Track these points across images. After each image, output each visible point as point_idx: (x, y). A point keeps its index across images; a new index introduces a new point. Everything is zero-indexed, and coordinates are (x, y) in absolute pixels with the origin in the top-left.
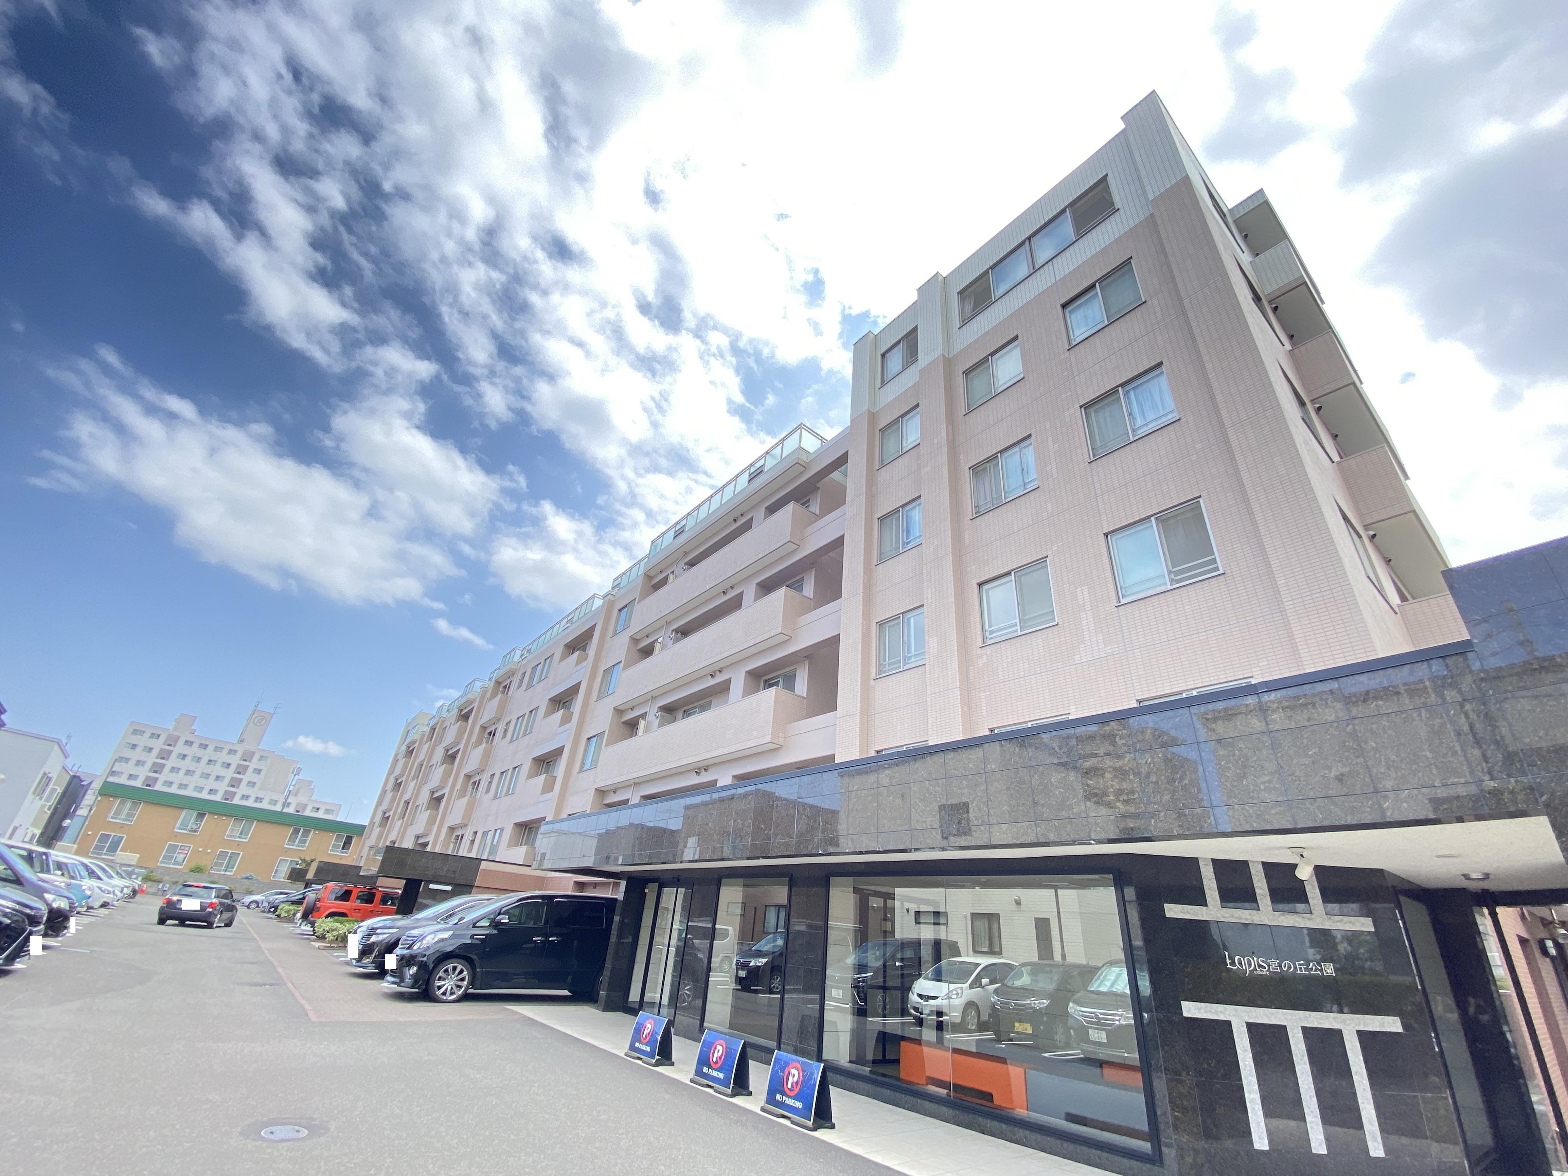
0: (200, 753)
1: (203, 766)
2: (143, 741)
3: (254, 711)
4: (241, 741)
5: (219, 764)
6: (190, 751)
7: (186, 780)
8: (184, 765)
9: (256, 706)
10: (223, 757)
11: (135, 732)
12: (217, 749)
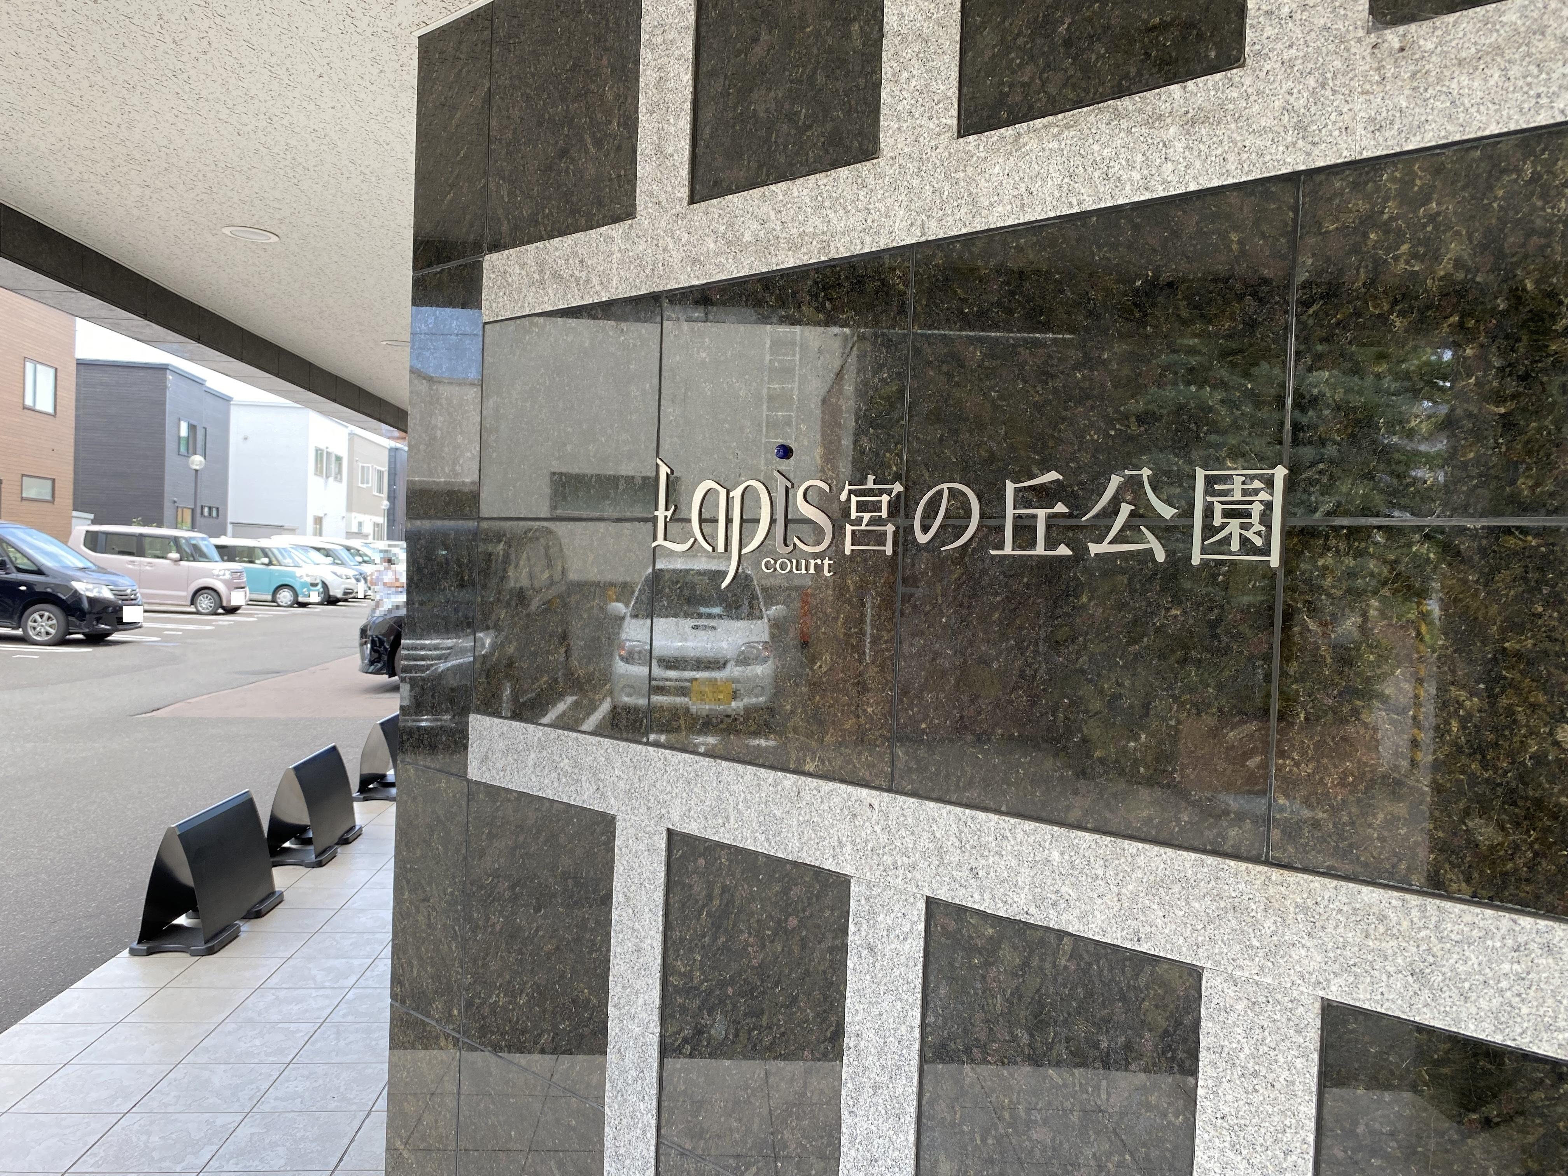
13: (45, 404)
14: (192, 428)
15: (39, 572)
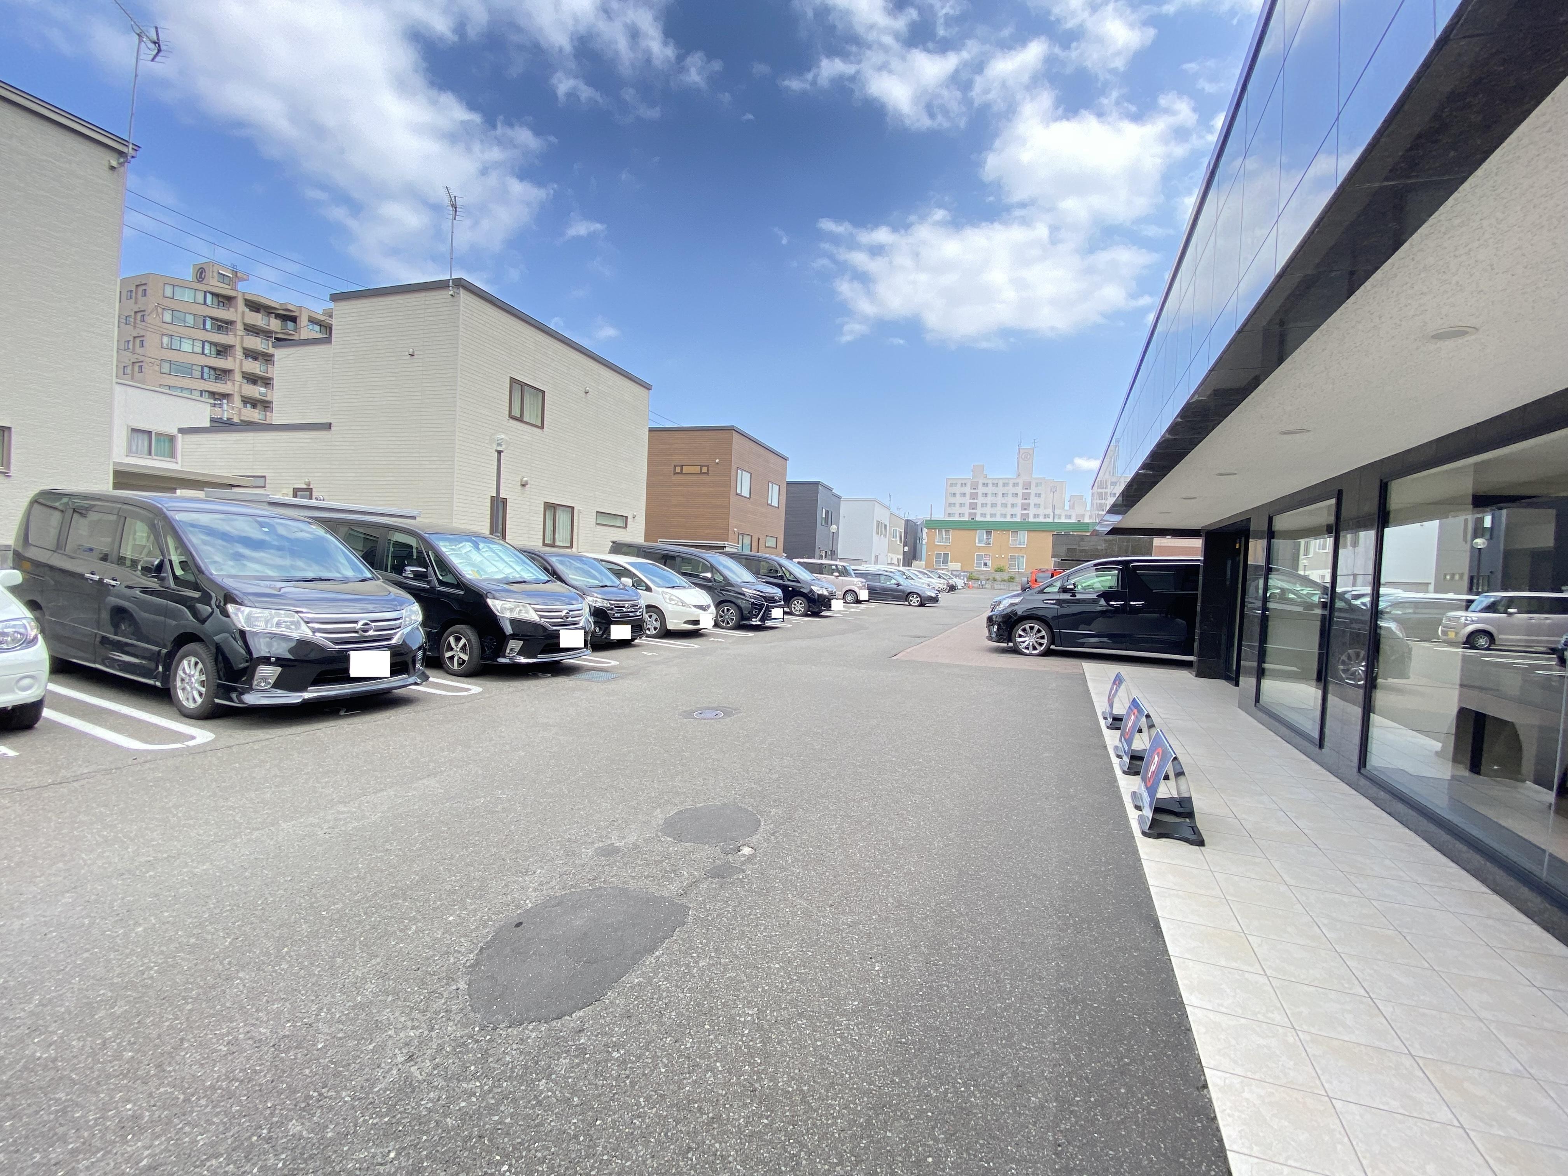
0: (995, 490)
1: (999, 500)
2: (958, 490)
3: (1019, 450)
4: (1018, 475)
5: (1010, 496)
6: (990, 489)
7: (993, 511)
8: (989, 500)
9: (1019, 446)
10: (1011, 490)
11: (952, 485)
12: (1005, 485)
13: (775, 504)
14: (827, 512)
15: (798, 582)
